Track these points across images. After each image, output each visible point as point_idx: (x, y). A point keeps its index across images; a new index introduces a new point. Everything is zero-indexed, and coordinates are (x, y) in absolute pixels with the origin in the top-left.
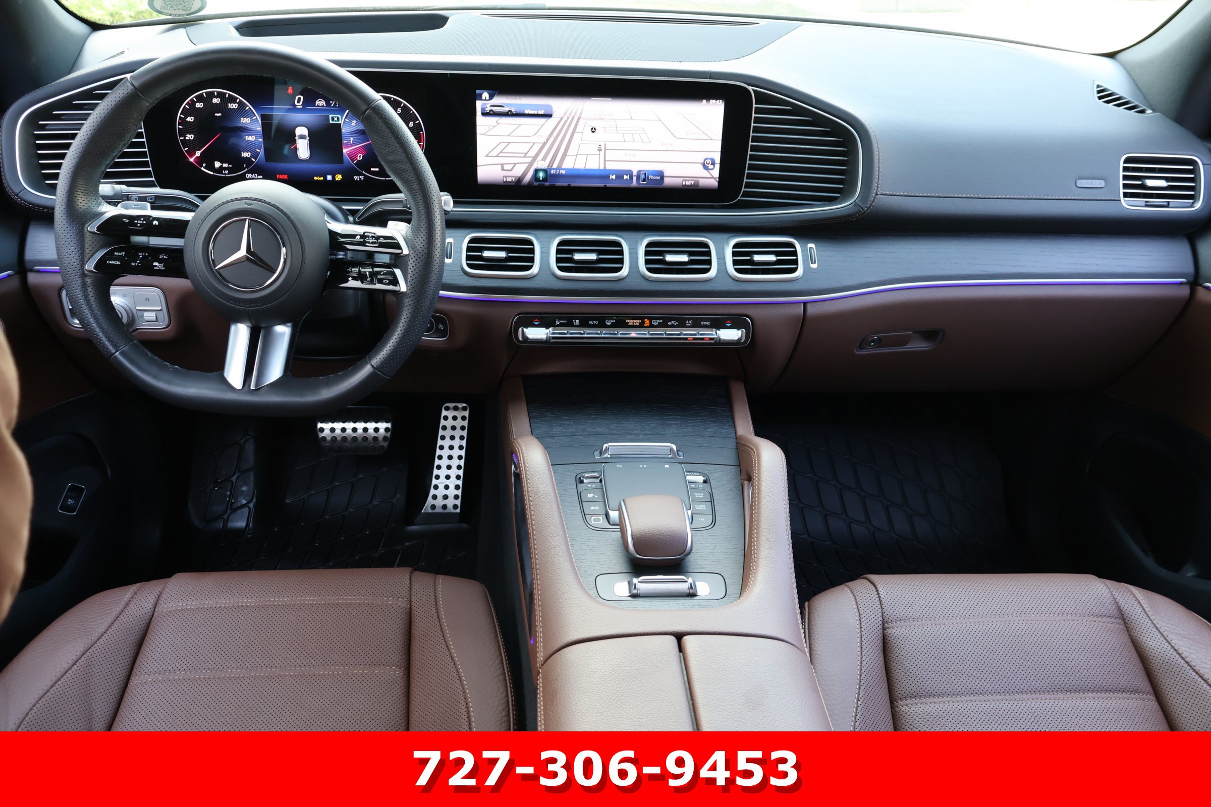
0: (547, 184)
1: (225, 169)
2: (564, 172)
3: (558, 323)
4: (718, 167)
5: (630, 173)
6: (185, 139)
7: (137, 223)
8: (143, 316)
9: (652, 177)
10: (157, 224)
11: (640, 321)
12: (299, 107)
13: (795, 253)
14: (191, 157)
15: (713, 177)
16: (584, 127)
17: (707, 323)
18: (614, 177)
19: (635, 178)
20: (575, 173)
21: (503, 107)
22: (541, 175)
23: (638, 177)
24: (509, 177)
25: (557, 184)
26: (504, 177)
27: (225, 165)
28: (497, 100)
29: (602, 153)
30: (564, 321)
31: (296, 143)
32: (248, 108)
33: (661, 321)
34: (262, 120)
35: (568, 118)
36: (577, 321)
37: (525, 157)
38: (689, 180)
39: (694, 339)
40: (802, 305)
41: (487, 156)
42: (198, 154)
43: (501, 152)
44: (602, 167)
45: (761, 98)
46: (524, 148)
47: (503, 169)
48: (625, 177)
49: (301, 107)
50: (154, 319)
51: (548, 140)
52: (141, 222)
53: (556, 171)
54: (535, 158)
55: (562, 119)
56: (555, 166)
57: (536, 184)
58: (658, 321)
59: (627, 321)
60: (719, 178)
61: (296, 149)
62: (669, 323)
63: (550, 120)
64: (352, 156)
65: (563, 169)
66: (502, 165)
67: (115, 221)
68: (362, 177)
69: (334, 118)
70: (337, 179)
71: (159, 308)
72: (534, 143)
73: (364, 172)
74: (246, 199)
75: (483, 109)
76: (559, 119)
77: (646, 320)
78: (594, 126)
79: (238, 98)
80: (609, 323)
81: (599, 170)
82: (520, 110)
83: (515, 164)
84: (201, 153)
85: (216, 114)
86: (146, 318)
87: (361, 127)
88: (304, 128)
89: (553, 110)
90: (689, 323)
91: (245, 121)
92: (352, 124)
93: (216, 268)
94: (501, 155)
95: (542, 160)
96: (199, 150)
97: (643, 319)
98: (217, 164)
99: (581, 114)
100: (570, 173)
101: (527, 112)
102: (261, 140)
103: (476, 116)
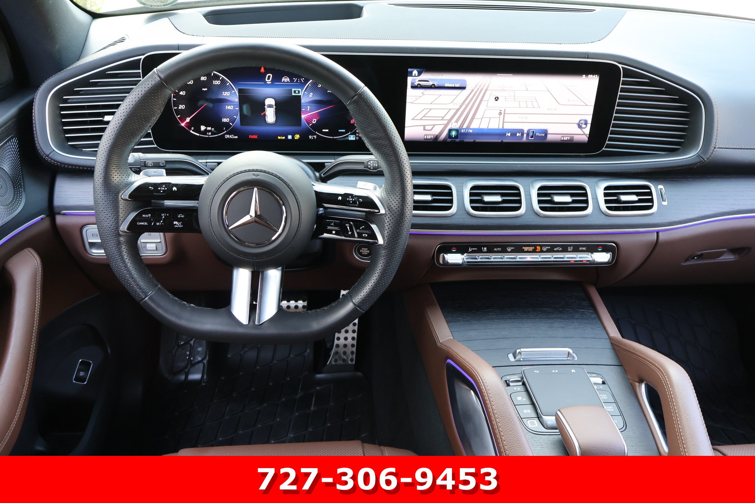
0: (458, 140)
1: (209, 131)
2: (471, 131)
3: (470, 250)
4: (589, 126)
5: (522, 131)
6: (178, 108)
7: (161, 190)
8: (145, 247)
9: (538, 134)
10: (176, 190)
11: (534, 248)
12: (269, 83)
13: (650, 194)
14: (182, 122)
15: (584, 134)
16: (489, 97)
17: (584, 249)
18: (509, 134)
19: (525, 135)
20: (480, 132)
21: (428, 81)
22: (454, 133)
23: (528, 134)
24: (429, 135)
25: (465, 140)
26: (425, 135)
27: (209, 128)
28: (425, 76)
29: (502, 116)
30: (475, 249)
31: (265, 111)
32: (228, 84)
33: (549, 247)
34: (239, 93)
35: (478, 89)
36: (485, 248)
37: (442, 120)
38: (566, 136)
39: (575, 261)
40: (656, 234)
41: (413, 119)
42: (188, 120)
43: (424, 116)
44: (501, 127)
45: (628, 73)
46: (442, 113)
47: (424, 129)
48: (518, 134)
49: (270, 83)
50: (155, 248)
51: (461, 106)
52: (163, 189)
53: (466, 131)
54: (449, 121)
55: (473, 90)
56: (465, 127)
57: (449, 140)
58: (547, 247)
59: (523, 248)
60: (589, 135)
61: (265, 115)
62: (555, 249)
63: (464, 91)
64: (308, 121)
65: (471, 129)
66: (424, 126)
67: (143, 188)
68: (315, 137)
69: (296, 91)
70: (296, 138)
71: (159, 241)
72: (450, 109)
73: (317, 133)
74: (253, 171)
75: (412, 83)
76: (470, 91)
77: (538, 247)
78: (497, 96)
79: (221, 76)
80: (509, 250)
81: (498, 129)
82: (441, 84)
83: (434, 125)
84: (190, 120)
85: (203, 89)
86: (148, 248)
87: (317, 98)
88: (272, 99)
89: (467, 84)
90: (570, 249)
91: (226, 94)
92: (310, 96)
93: (230, 228)
94: (424, 118)
95: (455, 122)
96: (189, 117)
97: (535, 246)
98: (203, 128)
99: (488, 86)
100: (476, 131)
101: (446, 85)
102: (238, 109)
103: (407, 88)
